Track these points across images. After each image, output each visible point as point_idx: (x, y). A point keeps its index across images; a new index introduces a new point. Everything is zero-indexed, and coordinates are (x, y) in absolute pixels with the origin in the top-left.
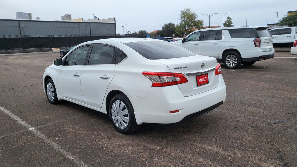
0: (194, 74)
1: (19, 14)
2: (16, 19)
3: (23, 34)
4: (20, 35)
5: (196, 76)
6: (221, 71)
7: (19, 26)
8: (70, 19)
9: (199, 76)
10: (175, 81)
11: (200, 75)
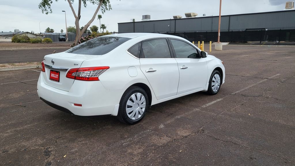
5: (50, 70)
11: (53, 71)
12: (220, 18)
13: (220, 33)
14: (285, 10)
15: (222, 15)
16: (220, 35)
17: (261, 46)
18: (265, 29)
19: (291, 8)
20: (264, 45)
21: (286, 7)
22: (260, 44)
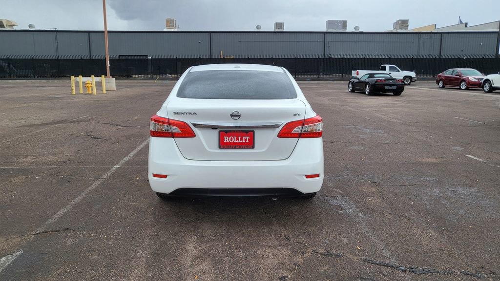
0: (214, 128)
1: (330, 23)
2: (325, 31)
3: (327, 53)
4: (323, 54)
5: (220, 132)
6: (321, 132)
7: (323, 41)
8: (407, 27)
9: (226, 132)
10: (171, 132)
11: (230, 131)
12: (106, 33)
13: (109, 62)
14: (165, 30)
15: (108, 29)
16: (109, 65)
17: (155, 81)
18: (147, 56)
19: (173, 28)
20: (158, 80)
21: (167, 26)
22: (152, 79)
